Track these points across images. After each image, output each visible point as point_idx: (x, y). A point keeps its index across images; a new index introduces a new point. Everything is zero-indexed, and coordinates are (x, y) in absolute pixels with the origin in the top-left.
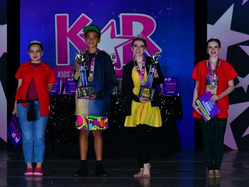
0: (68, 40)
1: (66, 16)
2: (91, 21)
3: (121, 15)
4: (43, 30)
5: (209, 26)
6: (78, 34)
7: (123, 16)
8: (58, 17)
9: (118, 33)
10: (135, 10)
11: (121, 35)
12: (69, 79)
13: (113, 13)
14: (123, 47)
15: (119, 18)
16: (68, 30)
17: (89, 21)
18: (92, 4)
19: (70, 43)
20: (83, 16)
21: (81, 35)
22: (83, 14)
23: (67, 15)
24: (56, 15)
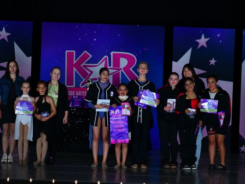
0: (75, 69)
1: (73, 53)
2: (91, 56)
3: (112, 53)
4: (56, 61)
5: (174, 63)
6: (82, 65)
7: (113, 54)
8: (68, 53)
9: (110, 65)
10: (122, 50)
11: (112, 67)
12: (74, 97)
13: (107, 51)
14: (113, 75)
15: (111, 55)
16: (75, 62)
17: (89, 56)
18: (92, 44)
19: (75, 71)
20: (85, 53)
21: (83, 66)
22: (85, 51)
23: (74, 51)
24: (67, 51)
